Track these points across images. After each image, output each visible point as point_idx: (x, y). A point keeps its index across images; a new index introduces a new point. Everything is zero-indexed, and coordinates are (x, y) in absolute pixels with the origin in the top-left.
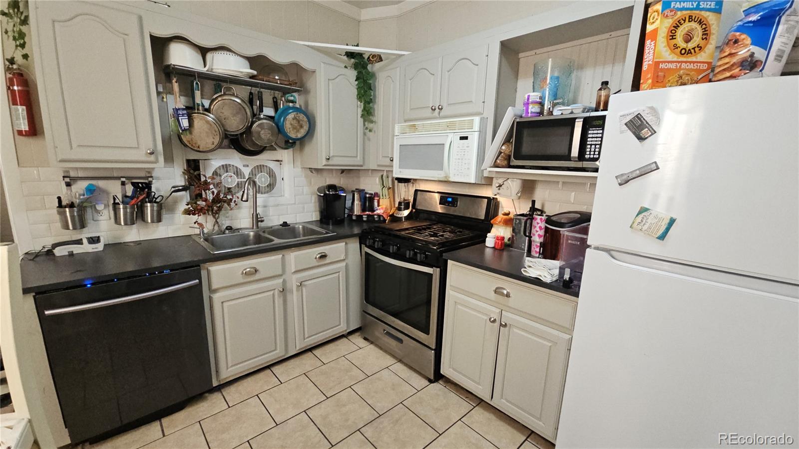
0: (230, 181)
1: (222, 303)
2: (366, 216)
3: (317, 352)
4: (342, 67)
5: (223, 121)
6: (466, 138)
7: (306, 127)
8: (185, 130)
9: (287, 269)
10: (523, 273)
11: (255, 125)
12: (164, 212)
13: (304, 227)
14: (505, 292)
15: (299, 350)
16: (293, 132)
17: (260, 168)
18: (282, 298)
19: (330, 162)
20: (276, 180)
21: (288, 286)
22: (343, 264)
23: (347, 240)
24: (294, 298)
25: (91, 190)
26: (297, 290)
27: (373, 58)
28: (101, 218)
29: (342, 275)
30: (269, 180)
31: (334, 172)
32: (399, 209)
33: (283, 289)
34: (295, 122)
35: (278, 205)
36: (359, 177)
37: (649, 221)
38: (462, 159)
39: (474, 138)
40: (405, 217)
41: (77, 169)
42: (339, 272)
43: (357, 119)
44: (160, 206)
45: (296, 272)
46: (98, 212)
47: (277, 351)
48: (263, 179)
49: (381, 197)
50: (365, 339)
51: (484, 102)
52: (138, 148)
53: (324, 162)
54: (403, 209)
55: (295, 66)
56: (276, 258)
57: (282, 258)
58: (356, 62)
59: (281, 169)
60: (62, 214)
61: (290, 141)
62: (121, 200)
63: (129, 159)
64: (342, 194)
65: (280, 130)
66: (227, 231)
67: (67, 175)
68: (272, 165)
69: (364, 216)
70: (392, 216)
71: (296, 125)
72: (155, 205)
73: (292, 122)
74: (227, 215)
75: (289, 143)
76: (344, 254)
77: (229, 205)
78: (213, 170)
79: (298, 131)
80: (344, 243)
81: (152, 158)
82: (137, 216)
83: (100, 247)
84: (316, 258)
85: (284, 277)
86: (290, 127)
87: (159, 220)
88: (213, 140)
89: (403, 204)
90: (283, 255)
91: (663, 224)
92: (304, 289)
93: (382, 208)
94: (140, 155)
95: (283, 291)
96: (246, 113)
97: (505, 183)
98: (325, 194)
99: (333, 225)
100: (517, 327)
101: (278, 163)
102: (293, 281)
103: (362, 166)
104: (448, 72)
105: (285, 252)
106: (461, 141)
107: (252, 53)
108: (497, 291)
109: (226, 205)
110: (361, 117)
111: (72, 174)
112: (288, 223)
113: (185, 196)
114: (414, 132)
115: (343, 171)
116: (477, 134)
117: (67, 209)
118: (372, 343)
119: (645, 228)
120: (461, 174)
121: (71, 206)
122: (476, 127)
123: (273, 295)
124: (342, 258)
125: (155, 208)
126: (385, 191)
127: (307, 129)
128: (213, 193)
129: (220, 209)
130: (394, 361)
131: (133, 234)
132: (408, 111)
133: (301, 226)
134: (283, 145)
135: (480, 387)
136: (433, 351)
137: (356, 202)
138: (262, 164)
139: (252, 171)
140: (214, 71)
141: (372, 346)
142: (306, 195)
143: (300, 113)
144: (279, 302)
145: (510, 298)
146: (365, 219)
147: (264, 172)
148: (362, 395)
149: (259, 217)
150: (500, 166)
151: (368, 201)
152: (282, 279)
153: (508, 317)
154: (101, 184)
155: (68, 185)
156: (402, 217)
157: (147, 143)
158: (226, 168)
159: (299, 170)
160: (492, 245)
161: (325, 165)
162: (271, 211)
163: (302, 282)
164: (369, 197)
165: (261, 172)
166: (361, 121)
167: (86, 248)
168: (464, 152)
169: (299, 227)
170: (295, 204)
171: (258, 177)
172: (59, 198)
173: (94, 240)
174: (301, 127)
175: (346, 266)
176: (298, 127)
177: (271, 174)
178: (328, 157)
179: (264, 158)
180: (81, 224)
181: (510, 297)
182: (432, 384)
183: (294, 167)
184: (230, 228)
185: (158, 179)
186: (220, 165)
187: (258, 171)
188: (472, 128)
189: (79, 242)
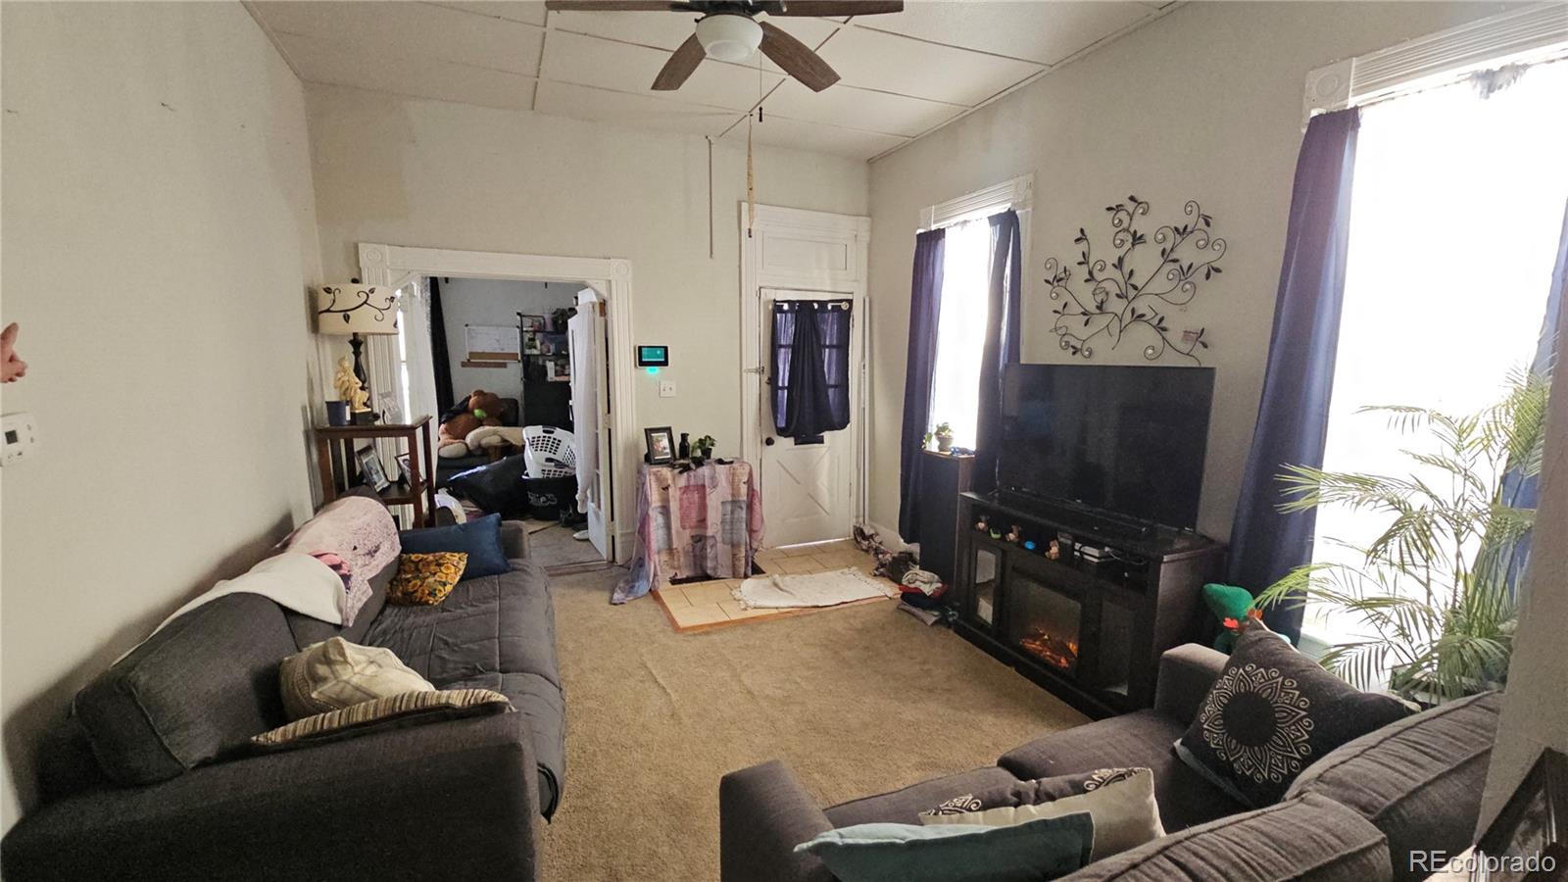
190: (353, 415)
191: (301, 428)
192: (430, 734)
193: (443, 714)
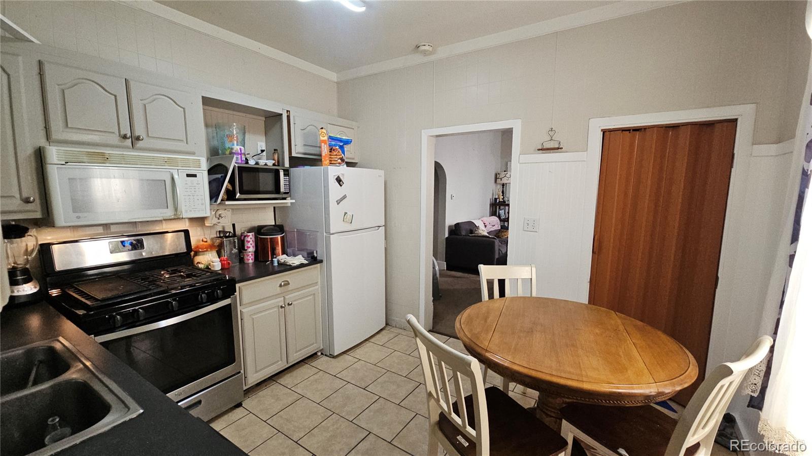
6: (195, 176)
38: (193, 195)
100: (296, 300)
106: (190, 178)
120: (194, 209)
122: (204, 166)
168: (195, 189)
181: (289, 284)
188: (200, 167)
190: (499, 201)
191: (489, 203)
192: (485, 239)
193: (488, 237)
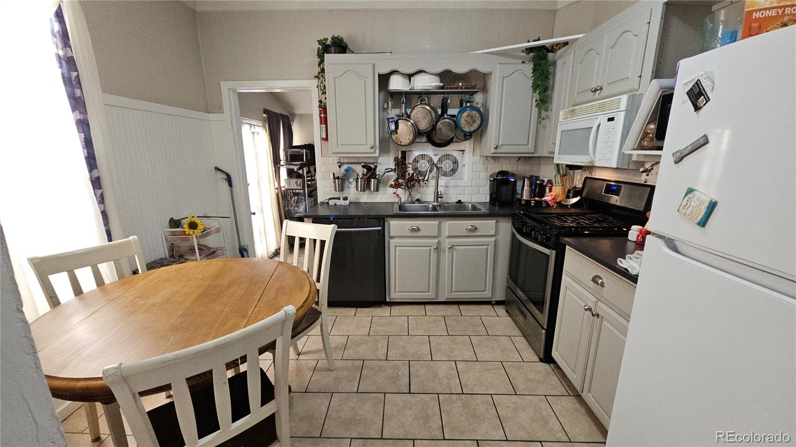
0: (424, 166)
1: (396, 246)
2: (534, 202)
3: (462, 307)
4: (519, 64)
5: (417, 123)
6: (613, 119)
7: (478, 122)
8: (393, 131)
9: (443, 234)
10: (619, 263)
11: (439, 123)
12: (381, 185)
13: (472, 205)
14: (600, 281)
15: (447, 299)
16: (467, 127)
17: (447, 156)
18: (436, 254)
19: (499, 150)
20: (458, 166)
21: (442, 247)
22: (494, 239)
23: (500, 219)
24: (446, 257)
25: (347, 170)
26: (449, 252)
27: (556, 47)
28: (351, 186)
29: (491, 249)
30: (452, 166)
31: (512, 159)
32: (568, 197)
33: (437, 248)
34: (469, 119)
35: (457, 186)
36: (540, 164)
37: (692, 204)
38: (607, 142)
39: (620, 118)
40: (571, 205)
41: (344, 157)
42: (488, 245)
43: (531, 109)
44: (379, 182)
45: (449, 237)
46: (350, 183)
47: (429, 294)
48: (447, 166)
49: (554, 184)
50: (507, 311)
51: (640, 76)
52: (366, 145)
53: (493, 151)
54: (571, 197)
55: (474, 72)
56: (434, 223)
57: (439, 224)
58: (535, 55)
59: (463, 158)
60: (335, 182)
61: (467, 134)
62: (361, 177)
63: (358, 151)
64: (511, 180)
65: (457, 126)
66: (416, 202)
67: (340, 161)
68: (456, 154)
69: (532, 202)
70: (559, 203)
71: (470, 120)
72: (376, 180)
73: (466, 119)
74: (419, 191)
75: (467, 136)
76: (494, 230)
77: (419, 183)
78: (414, 158)
79: (471, 125)
80: (495, 221)
81: (372, 150)
82: (366, 187)
83: (347, 202)
84: (466, 229)
85: (439, 239)
86: (465, 122)
87: (377, 190)
88: (409, 137)
89: (572, 191)
90: (440, 222)
91: (703, 207)
92: (454, 252)
93: (551, 195)
94: (367, 149)
95: (438, 249)
96: (432, 116)
97: (654, 167)
98: (494, 179)
99: (498, 206)
100: (607, 321)
101: (462, 152)
102: (447, 243)
103: (533, 153)
104: (612, 48)
105: (442, 220)
106: (609, 122)
107: (440, 69)
108: (595, 279)
109: (417, 184)
110: (536, 106)
111: (342, 161)
112: (462, 201)
113: (393, 175)
114: (574, 117)
115: (520, 158)
116: (623, 114)
117: (337, 180)
118: (510, 316)
119: (688, 212)
120: (605, 158)
121: (338, 178)
122: (623, 105)
123: (430, 250)
124: (492, 234)
125: (376, 182)
126: (559, 178)
127: (480, 123)
128: (409, 174)
129: (414, 185)
130: (521, 334)
131: (365, 198)
132: (576, 95)
133: (470, 205)
134: (462, 138)
135: (575, 376)
136: (544, 331)
137: (526, 188)
138: (448, 153)
139: (440, 158)
140: (415, 88)
141: (509, 318)
142: (482, 179)
143: (474, 110)
144: (434, 256)
145: (604, 288)
146: (532, 204)
147: (449, 160)
148: (474, 344)
149: (439, 194)
150: (645, 148)
151: (539, 188)
152: (437, 241)
153: (602, 308)
154: (353, 166)
155: (340, 167)
156: (568, 205)
157: (371, 142)
158: (423, 156)
159: (477, 158)
160: (634, 239)
161: (493, 153)
162: (452, 191)
163: (453, 246)
164: (539, 183)
165: (447, 160)
166: (535, 110)
167: (341, 202)
168: (610, 134)
169: (469, 206)
170: (471, 186)
171: (443, 163)
172: (334, 174)
173: (345, 199)
174: (474, 122)
175: (495, 240)
176: (471, 123)
177: (455, 162)
178: (495, 146)
179: (451, 149)
180: (342, 189)
181: (603, 286)
182: (541, 363)
183: (473, 155)
184: (418, 200)
185: (380, 164)
186: (418, 154)
187: (444, 159)
188: (619, 108)
189: (339, 199)
